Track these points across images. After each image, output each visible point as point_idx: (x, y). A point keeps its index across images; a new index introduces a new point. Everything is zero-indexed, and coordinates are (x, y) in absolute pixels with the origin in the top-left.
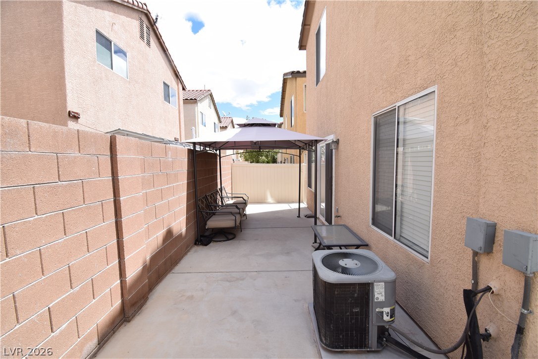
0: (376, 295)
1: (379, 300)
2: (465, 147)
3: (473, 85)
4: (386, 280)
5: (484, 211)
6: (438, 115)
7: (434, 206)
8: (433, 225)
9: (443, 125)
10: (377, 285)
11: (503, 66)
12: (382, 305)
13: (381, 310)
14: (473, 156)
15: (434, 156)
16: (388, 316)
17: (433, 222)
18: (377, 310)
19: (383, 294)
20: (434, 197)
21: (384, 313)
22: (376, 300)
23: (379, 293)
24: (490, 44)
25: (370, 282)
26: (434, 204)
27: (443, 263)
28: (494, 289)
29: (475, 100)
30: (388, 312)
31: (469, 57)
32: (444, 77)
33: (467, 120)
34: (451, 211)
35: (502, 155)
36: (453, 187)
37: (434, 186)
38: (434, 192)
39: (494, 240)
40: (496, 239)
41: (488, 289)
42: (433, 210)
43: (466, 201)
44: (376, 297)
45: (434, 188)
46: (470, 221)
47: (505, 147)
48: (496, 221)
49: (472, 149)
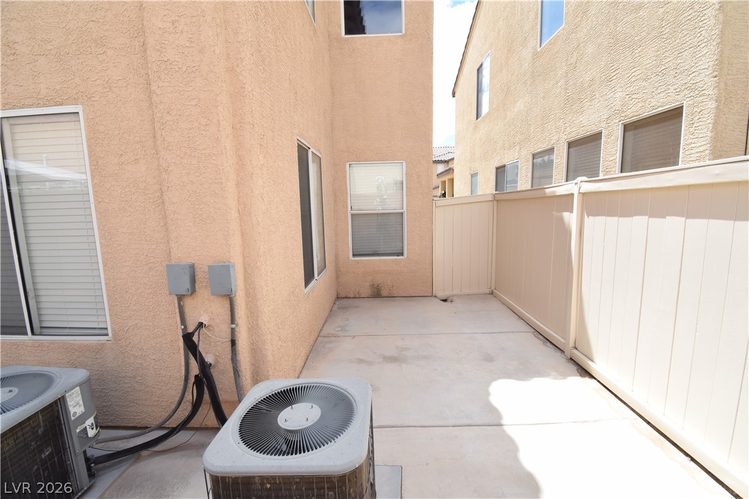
0: (72, 410)
1: (78, 415)
2: (139, 191)
3: (138, 121)
4: (81, 380)
5: (180, 255)
6: (89, 146)
7: (105, 266)
8: (107, 290)
9: (100, 162)
10: (70, 395)
11: (179, 113)
12: (82, 418)
13: (83, 426)
14: (152, 201)
15: (92, 200)
16: (92, 429)
17: (106, 286)
18: (78, 431)
19: (81, 402)
20: (103, 254)
21: (88, 427)
22: (73, 418)
23: (76, 406)
24: (160, 85)
25: (60, 396)
26: (103, 263)
27: (133, 329)
28: (205, 323)
29: (143, 139)
30: (92, 424)
31: (129, 86)
32: (92, 99)
33: (137, 161)
34: (133, 265)
35: (189, 199)
36: (130, 237)
37: (100, 239)
38: (102, 247)
39: (194, 279)
40: (196, 278)
41: (201, 325)
42: (105, 271)
43: (151, 250)
44: (72, 414)
45: (101, 243)
46: (170, 268)
47: (191, 192)
48: (193, 262)
49: (148, 192)
